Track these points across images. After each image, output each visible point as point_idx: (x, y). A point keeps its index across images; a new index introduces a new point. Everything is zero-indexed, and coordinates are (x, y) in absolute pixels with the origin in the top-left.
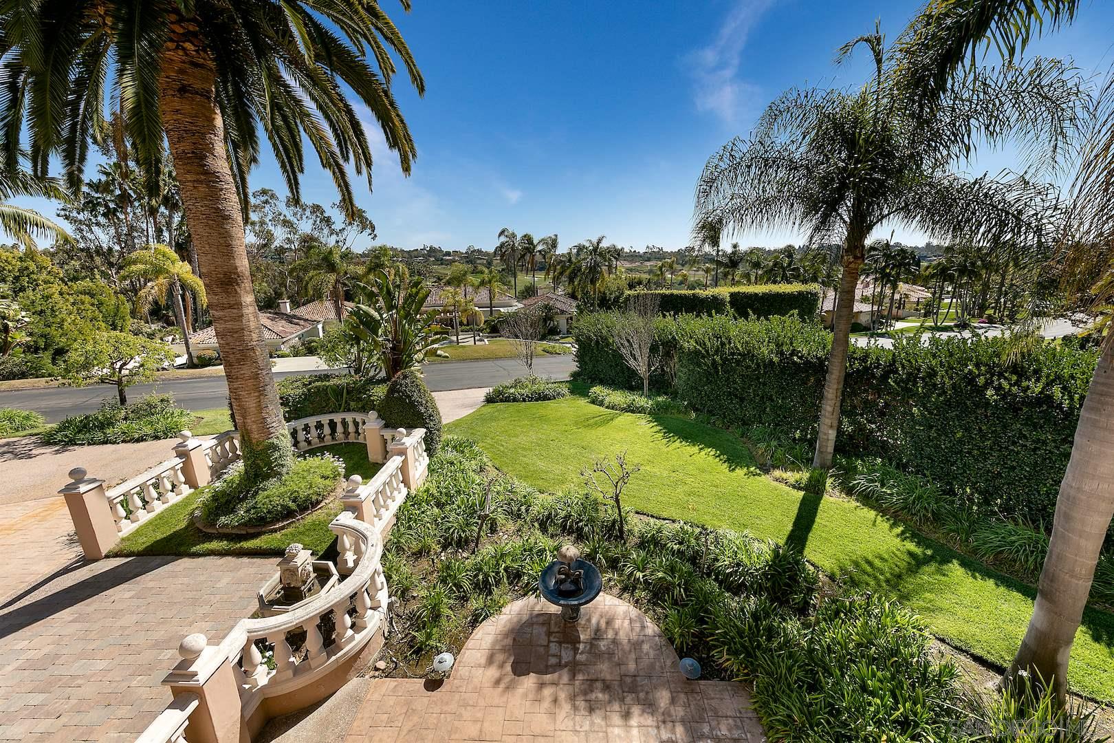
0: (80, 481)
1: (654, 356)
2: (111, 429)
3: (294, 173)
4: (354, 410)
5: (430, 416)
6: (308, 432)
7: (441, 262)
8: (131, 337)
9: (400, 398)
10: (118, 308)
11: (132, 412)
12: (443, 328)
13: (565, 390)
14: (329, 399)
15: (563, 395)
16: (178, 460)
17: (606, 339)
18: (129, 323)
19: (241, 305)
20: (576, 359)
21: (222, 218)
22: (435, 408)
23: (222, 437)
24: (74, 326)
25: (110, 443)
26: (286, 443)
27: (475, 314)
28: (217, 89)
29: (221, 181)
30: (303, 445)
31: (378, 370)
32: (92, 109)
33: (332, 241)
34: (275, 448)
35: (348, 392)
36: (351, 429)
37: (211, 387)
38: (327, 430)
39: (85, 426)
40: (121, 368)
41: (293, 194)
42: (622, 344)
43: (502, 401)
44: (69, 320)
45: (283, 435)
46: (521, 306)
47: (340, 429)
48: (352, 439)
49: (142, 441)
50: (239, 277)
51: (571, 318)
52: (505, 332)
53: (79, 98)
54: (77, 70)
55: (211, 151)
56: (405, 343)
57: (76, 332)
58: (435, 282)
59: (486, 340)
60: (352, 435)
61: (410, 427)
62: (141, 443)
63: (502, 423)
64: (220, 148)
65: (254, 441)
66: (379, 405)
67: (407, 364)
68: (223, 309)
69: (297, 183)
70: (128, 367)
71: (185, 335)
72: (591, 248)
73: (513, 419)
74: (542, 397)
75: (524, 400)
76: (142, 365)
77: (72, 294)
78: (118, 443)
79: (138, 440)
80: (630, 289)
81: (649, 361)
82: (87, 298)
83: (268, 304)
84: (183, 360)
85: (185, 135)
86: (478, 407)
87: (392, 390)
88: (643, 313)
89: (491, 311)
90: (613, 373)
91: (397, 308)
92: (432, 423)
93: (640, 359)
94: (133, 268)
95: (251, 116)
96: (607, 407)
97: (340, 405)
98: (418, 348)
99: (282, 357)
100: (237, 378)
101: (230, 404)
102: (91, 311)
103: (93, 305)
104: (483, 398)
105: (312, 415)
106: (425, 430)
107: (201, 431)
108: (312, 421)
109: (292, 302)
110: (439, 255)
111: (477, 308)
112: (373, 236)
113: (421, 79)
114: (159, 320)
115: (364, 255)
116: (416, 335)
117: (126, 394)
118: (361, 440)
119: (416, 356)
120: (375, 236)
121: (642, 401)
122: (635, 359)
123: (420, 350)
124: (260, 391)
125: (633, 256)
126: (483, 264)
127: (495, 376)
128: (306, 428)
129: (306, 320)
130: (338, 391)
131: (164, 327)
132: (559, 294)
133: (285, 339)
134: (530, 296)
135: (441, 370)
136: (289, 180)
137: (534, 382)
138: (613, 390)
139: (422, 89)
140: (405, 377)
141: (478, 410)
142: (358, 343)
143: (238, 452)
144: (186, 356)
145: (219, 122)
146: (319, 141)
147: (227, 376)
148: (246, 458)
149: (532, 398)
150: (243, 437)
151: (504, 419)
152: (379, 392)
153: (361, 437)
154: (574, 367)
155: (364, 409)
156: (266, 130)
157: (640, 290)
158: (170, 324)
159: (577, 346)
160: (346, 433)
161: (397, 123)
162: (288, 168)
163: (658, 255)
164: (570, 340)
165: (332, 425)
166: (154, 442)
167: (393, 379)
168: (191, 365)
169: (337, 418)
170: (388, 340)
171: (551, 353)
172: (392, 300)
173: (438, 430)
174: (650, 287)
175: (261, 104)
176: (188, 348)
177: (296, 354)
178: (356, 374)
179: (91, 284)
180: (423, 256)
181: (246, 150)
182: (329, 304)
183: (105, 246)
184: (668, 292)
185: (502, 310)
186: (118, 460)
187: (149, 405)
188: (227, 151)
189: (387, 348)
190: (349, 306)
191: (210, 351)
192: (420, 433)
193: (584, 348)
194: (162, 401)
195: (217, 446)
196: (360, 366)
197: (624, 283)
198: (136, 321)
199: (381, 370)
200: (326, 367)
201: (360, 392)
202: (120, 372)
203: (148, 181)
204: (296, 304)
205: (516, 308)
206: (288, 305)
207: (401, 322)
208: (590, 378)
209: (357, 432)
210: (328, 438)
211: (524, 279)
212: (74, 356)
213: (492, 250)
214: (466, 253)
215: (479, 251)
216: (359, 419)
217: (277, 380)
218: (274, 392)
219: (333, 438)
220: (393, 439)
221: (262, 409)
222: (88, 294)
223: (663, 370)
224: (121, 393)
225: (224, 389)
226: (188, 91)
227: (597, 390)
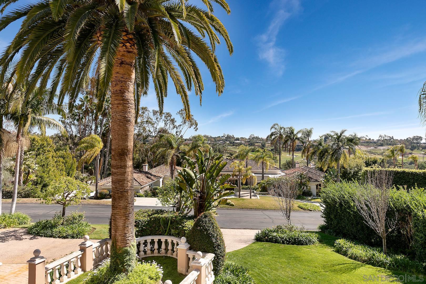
0: (37, 257)
1: (391, 220)
2: (55, 230)
3: (162, 97)
4: (173, 235)
5: (219, 245)
6: (146, 246)
7: (233, 144)
8: (74, 181)
9: (201, 231)
10: (72, 165)
11: (66, 221)
12: (231, 186)
13: (314, 238)
14: (160, 226)
15: (313, 243)
16: (80, 253)
17: (348, 202)
18: (75, 172)
19: (126, 166)
20: (324, 216)
21: (126, 121)
22: (222, 241)
23: (103, 242)
24: (53, 173)
25: (53, 237)
26: (133, 251)
27: (252, 177)
28: (135, 61)
29: (129, 103)
30: (142, 253)
31: (190, 210)
32: (85, 75)
33: (174, 132)
34: (127, 253)
35: (171, 223)
36: (170, 247)
37: (103, 211)
38: (156, 246)
39: (45, 227)
40: (67, 196)
41: (160, 108)
42: (362, 208)
43: (267, 241)
44: (52, 170)
45: (133, 246)
46: (283, 174)
47: (163, 246)
48: (169, 255)
49: (66, 238)
50: (128, 151)
51: (320, 185)
52: (272, 191)
53: (82, 71)
54: (84, 59)
55: (128, 89)
56: (207, 194)
57: (53, 176)
58: (229, 156)
59: (258, 196)
60: (170, 251)
61: (205, 251)
62: (66, 239)
63: (267, 258)
64: (132, 87)
65: (118, 247)
66: (188, 234)
67: (207, 208)
68: (118, 168)
69: (163, 102)
70: (69, 196)
71: (97, 181)
72: (335, 136)
73: (275, 256)
74: (297, 242)
75: (283, 243)
76: (76, 196)
77: (56, 157)
78: (56, 238)
79: (65, 238)
80: (367, 166)
81: (386, 224)
82: (61, 159)
83: (138, 167)
84: (92, 194)
85: (118, 83)
86: (250, 243)
87: (196, 225)
88: (379, 185)
89: (263, 177)
90: (354, 230)
91: (205, 172)
92: (219, 251)
93: (378, 221)
94: (83, 145)
95: (148, 72)
96: (350, 258)
97: (166, 231)
98: (215, 198)
99: (139, 197)
100: (117, 208)
101: (111, 222)
102: (62, 166)
103: (63, 163)
104: (253, 237)
105: (150, 235)
106: (214, 255)
107: (93, 236)
108: (149, 239)
109: (149, 165)
110: (232, 140)
111: (253, 174)
112: (196, 129)
113: (232, 47)
114: (87, 172)
115: (190, 140)
116: (215, 190)
117: (66, 210)
118: (174, 256)
119: (213, 203)
120: (197, 129)
121: (382, 257)
122: (373, 220)
123: (216, 199)
124: (126, 217)
125: (369, 143)
126: (259, 146)
127: (263, 222)
128: (145, 243)
129: (155, 176)
130: (166, 221)
131: (89, 176)
132: (311, 167)
133: (142, 186)
134: (290, 168)
135: (227, 214)
136: (159, 101)
137: (291, 229)
138: (355, 244)
139: (232, 51)
140: (206, 217)
141: (250, 246)
142: (181, 192)
143: (109, 253)
144: (95, 192)
145: (133, 76)
146: (177, 81)
147: (112, 206)
148: (112, 257)
149: (289, 242)
150: (113, 243)
151: (268, 255)
152: (189, 224)
153: (175, 254)
154: (322, 222)
155: (179, 235)
156: (153, 77)
157: (376, 168)
158: (91, 174)
159: (324, 206)
160: (167, 250)
161: (217, 69)
162: (160, 95)
163: (390, 142)
164: (319, 200)
165: (160, 242)
166: (71, 240)
167: (198, 217)
168: (96, 197)
169: (163, 238)
170: (198, 192)
171: (304, 209)
172: (203, 167)
173: (222, 257)
174: (384, 165)
175: (153, 66)
176: (96, 188)
177: (146, 196)
178: (177, 211)
179: (65, 153)
180: (223, 140)
181: (143, 88)
182: (168, 168)
183: (74, 134)
184: (400, 170)
185: (270, 176)
186: (54, 247)
187: (74, 218)
188: (134, 89)
189: (197, 197)
190: (179, 169)
191: (106, 190)
192: (211, 256)
193: (330, 208)
194: (79, 216)
195: (99, 246)
196: (180, 206)
197: (361, 162)
198: (78, 171)
199: (191, 210)
200: (161, 205)
201: (178, 224)
202: (66, 199)
203: (99, 104)
204: (151, 167)
205: (280, 175)
206: (147, 167)
207: (207, 181)
208: (335, 231)
209: (173, 250)
210: (156, 251)
211: (286, 157)
212: (50, 189)
213: (265, 137)
214: (249, 139)
215: (257, 138)
216: (175, 242)
217: (136, 210)
218: (133, 218)
219: (159, 252)
220: (194, 258)
221: (125, 228)
222: (62, 157)
223: (399, 232)
224: (64, 209)
225: (108, 213)
226: (124, 64)
227: (341, 242)
